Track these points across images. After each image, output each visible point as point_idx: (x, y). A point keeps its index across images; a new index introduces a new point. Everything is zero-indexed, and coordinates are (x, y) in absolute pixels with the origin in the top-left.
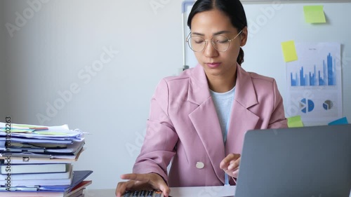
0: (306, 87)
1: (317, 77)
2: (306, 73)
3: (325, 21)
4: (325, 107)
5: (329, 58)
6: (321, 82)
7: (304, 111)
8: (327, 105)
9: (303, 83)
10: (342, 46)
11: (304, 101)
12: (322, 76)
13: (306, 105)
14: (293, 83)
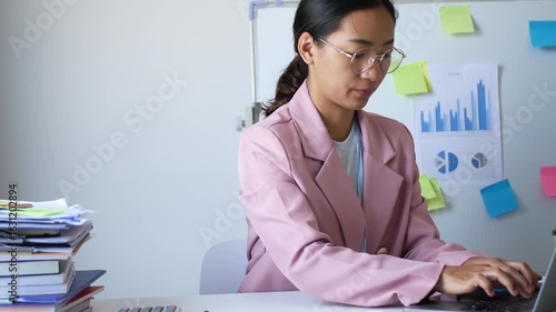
0: (445, 133)
1: (462, 117)
2: (444, 112)
3: (473, 30)
4: (475, 163)
5: (481, 88)
6: (469, 126)
7: (442, 170)
8: (478, 161)
9: (440, 127)
10: (500, 69)
11: (442, 155)
12: (469, 116)
13: (446, 162)
14: (425, 128)
